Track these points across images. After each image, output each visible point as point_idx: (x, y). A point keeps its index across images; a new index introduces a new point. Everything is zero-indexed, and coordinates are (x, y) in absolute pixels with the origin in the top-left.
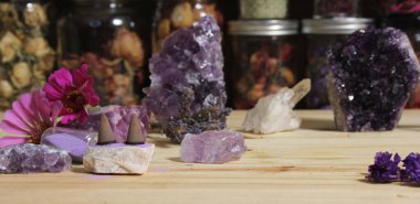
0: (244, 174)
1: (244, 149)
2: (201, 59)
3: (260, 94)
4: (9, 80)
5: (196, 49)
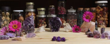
0: (35, 40)
1: (36, 35)
2: (31, 21)
3: (41, 25)
4: (4, 23)
5: (30, 20)
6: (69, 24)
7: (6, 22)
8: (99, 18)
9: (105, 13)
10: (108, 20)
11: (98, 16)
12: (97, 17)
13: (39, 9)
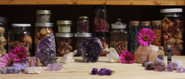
0: (63, 73)
1: (62, 67)
5: (49, 42)
6: (114, 49)
8: (167, 40)
9: (178, 30)
10: (182, 43)
11: (165, 36)
12: (164, 38)
13: (59, 22)
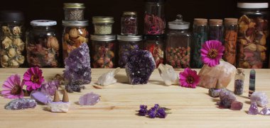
4: (7, 55)
5: (81, 56)
6: (171, 67)
7: (12, 52)
8: (245, 46)
10: (265, 51)
11: (243, 40)
12: (240, 43)
